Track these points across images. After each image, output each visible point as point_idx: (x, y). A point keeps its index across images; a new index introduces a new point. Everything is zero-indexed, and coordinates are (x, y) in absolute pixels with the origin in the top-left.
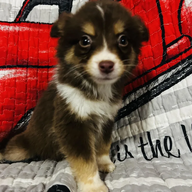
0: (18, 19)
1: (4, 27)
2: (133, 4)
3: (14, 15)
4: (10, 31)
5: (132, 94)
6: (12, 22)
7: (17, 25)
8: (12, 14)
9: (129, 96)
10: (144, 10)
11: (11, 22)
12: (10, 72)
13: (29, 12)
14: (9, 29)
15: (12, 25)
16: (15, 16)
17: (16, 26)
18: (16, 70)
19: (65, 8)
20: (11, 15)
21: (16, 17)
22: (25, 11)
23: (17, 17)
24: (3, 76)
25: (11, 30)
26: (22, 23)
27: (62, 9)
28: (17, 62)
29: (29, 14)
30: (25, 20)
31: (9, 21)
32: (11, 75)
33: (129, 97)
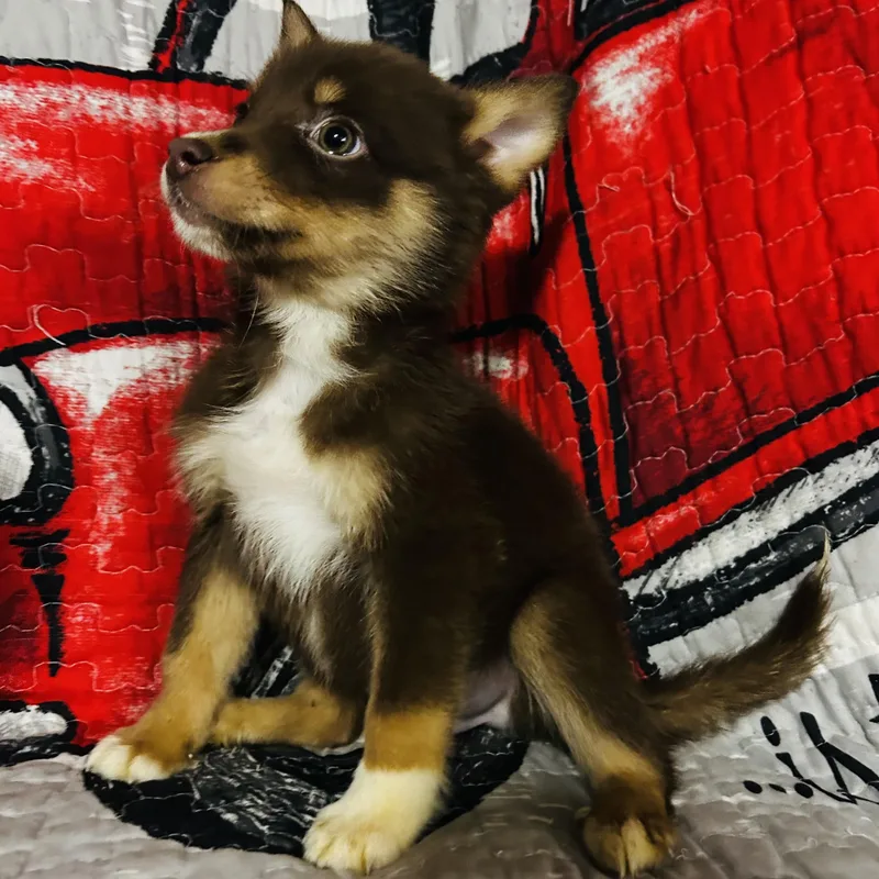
0: (165, 59)
1: (104, 103)
2: (793, 22)
3: (142, 31)
4: (138, 126)
5: (800, 484)
6: (140, 75)
7: (164, 93)
8: (133, 22)
9: (787, 491)
10: (858, 61)
11: (133, 70)
12: (171, 355)
13: (218, 23)
14: (127, 111)
15: (141, 93)
16: (147, 37)
17: (162, 98)
18: (194, 343)
19: (402, 12)
20: (129, 27)
21: (152, 45)
22: (195, 10)
23: (157, 43)
24: (138, 375)
25: (140, 121)
26: (188, 81)
27: (387, 21)
28: (195, 305)
29: (221, 33)
30: (201, 65)
31: (124, 68)
32: (177, 368)
33: (788, 496)
